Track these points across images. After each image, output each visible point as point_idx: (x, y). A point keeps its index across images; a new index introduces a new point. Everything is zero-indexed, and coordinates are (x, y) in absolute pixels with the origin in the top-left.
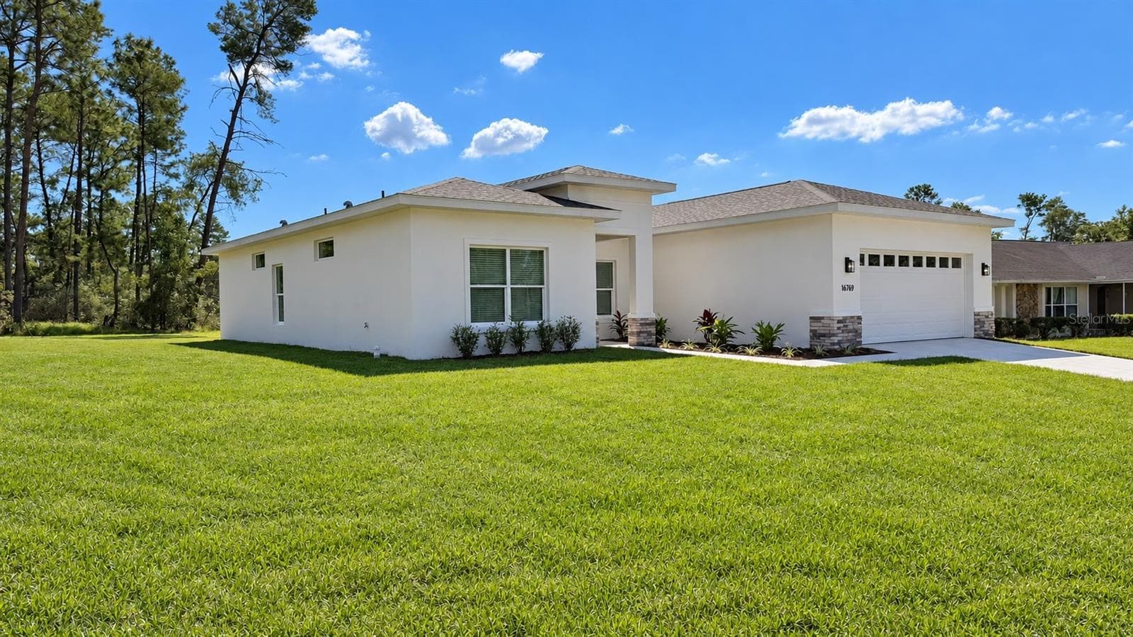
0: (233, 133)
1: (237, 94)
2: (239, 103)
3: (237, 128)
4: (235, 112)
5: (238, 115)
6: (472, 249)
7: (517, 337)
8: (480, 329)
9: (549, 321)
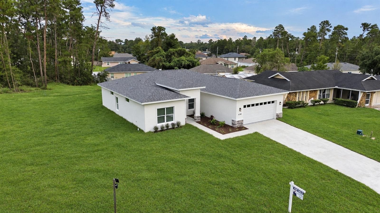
0: (99, 27)
1: (99, 15)
2: (100, 18)
3: (100, 25)
4: (99, 20)
5: (100, 21)
6: (158, 109)
7: (167, 126)
8: (159, 125)
9: (174, 122)
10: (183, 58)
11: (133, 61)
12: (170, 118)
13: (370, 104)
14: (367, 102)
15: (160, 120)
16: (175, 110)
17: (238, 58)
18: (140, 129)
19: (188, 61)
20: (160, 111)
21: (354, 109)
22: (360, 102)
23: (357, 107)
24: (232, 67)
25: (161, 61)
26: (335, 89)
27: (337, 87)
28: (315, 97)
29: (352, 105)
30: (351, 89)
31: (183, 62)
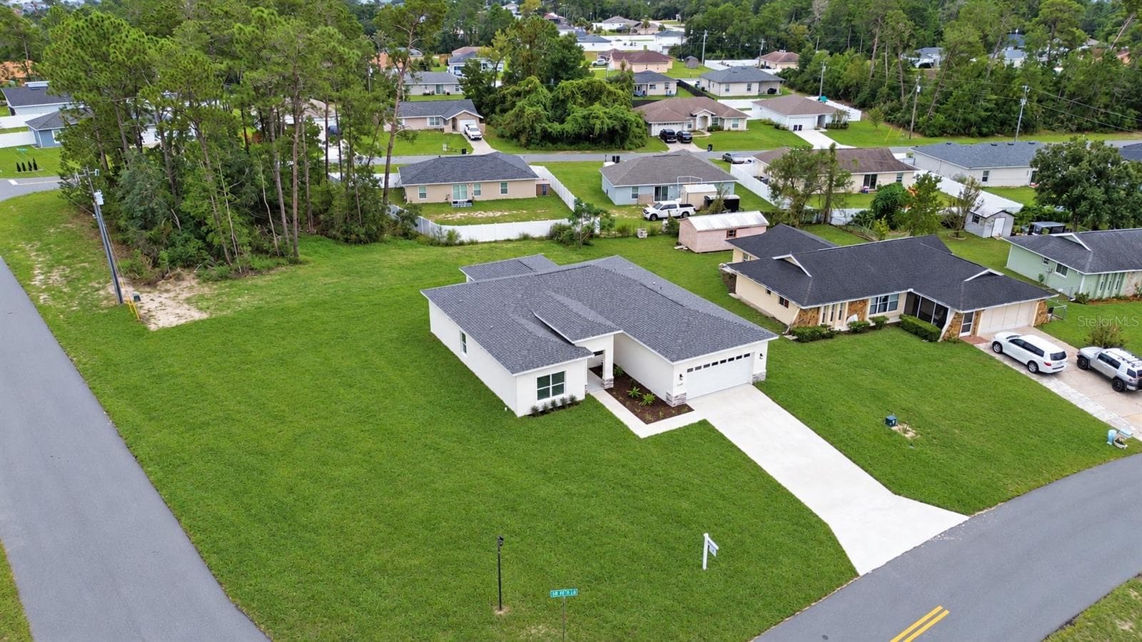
6: (538, 379)
7: (553, 403)
8: (540, 404)
9: (566, 395)
10: (597, 108)
11: (464, 116)
12: (559, 390)
13: (974, 333)
14: (966, 329)
15: (542, 394)
16: (567, 377)
17: (758, 84)
18: (509, 409)
19: (609, 118)
20: (542, 381)
21: (932, 344)
22: (948, 331)
23: (939, 341)
24: (734, 126)
25: (538, 118)
26: (909, 294)
27: (912, 290)
28: (861, 312)
29: (930, 337)
30: (935, 301)
31: (598, 122)
